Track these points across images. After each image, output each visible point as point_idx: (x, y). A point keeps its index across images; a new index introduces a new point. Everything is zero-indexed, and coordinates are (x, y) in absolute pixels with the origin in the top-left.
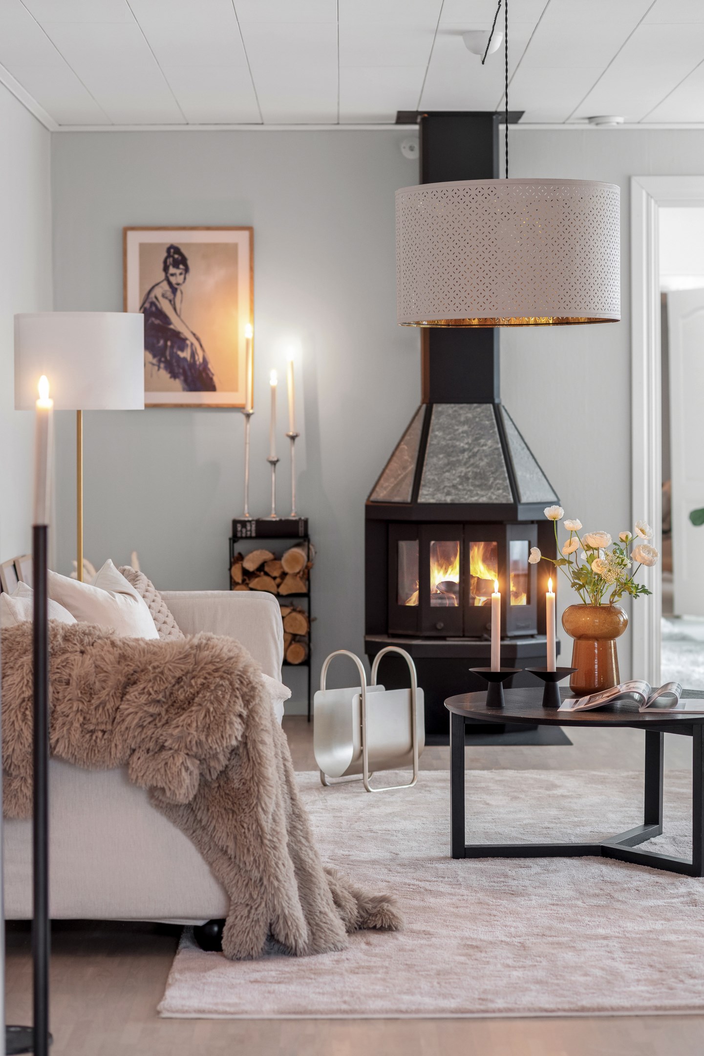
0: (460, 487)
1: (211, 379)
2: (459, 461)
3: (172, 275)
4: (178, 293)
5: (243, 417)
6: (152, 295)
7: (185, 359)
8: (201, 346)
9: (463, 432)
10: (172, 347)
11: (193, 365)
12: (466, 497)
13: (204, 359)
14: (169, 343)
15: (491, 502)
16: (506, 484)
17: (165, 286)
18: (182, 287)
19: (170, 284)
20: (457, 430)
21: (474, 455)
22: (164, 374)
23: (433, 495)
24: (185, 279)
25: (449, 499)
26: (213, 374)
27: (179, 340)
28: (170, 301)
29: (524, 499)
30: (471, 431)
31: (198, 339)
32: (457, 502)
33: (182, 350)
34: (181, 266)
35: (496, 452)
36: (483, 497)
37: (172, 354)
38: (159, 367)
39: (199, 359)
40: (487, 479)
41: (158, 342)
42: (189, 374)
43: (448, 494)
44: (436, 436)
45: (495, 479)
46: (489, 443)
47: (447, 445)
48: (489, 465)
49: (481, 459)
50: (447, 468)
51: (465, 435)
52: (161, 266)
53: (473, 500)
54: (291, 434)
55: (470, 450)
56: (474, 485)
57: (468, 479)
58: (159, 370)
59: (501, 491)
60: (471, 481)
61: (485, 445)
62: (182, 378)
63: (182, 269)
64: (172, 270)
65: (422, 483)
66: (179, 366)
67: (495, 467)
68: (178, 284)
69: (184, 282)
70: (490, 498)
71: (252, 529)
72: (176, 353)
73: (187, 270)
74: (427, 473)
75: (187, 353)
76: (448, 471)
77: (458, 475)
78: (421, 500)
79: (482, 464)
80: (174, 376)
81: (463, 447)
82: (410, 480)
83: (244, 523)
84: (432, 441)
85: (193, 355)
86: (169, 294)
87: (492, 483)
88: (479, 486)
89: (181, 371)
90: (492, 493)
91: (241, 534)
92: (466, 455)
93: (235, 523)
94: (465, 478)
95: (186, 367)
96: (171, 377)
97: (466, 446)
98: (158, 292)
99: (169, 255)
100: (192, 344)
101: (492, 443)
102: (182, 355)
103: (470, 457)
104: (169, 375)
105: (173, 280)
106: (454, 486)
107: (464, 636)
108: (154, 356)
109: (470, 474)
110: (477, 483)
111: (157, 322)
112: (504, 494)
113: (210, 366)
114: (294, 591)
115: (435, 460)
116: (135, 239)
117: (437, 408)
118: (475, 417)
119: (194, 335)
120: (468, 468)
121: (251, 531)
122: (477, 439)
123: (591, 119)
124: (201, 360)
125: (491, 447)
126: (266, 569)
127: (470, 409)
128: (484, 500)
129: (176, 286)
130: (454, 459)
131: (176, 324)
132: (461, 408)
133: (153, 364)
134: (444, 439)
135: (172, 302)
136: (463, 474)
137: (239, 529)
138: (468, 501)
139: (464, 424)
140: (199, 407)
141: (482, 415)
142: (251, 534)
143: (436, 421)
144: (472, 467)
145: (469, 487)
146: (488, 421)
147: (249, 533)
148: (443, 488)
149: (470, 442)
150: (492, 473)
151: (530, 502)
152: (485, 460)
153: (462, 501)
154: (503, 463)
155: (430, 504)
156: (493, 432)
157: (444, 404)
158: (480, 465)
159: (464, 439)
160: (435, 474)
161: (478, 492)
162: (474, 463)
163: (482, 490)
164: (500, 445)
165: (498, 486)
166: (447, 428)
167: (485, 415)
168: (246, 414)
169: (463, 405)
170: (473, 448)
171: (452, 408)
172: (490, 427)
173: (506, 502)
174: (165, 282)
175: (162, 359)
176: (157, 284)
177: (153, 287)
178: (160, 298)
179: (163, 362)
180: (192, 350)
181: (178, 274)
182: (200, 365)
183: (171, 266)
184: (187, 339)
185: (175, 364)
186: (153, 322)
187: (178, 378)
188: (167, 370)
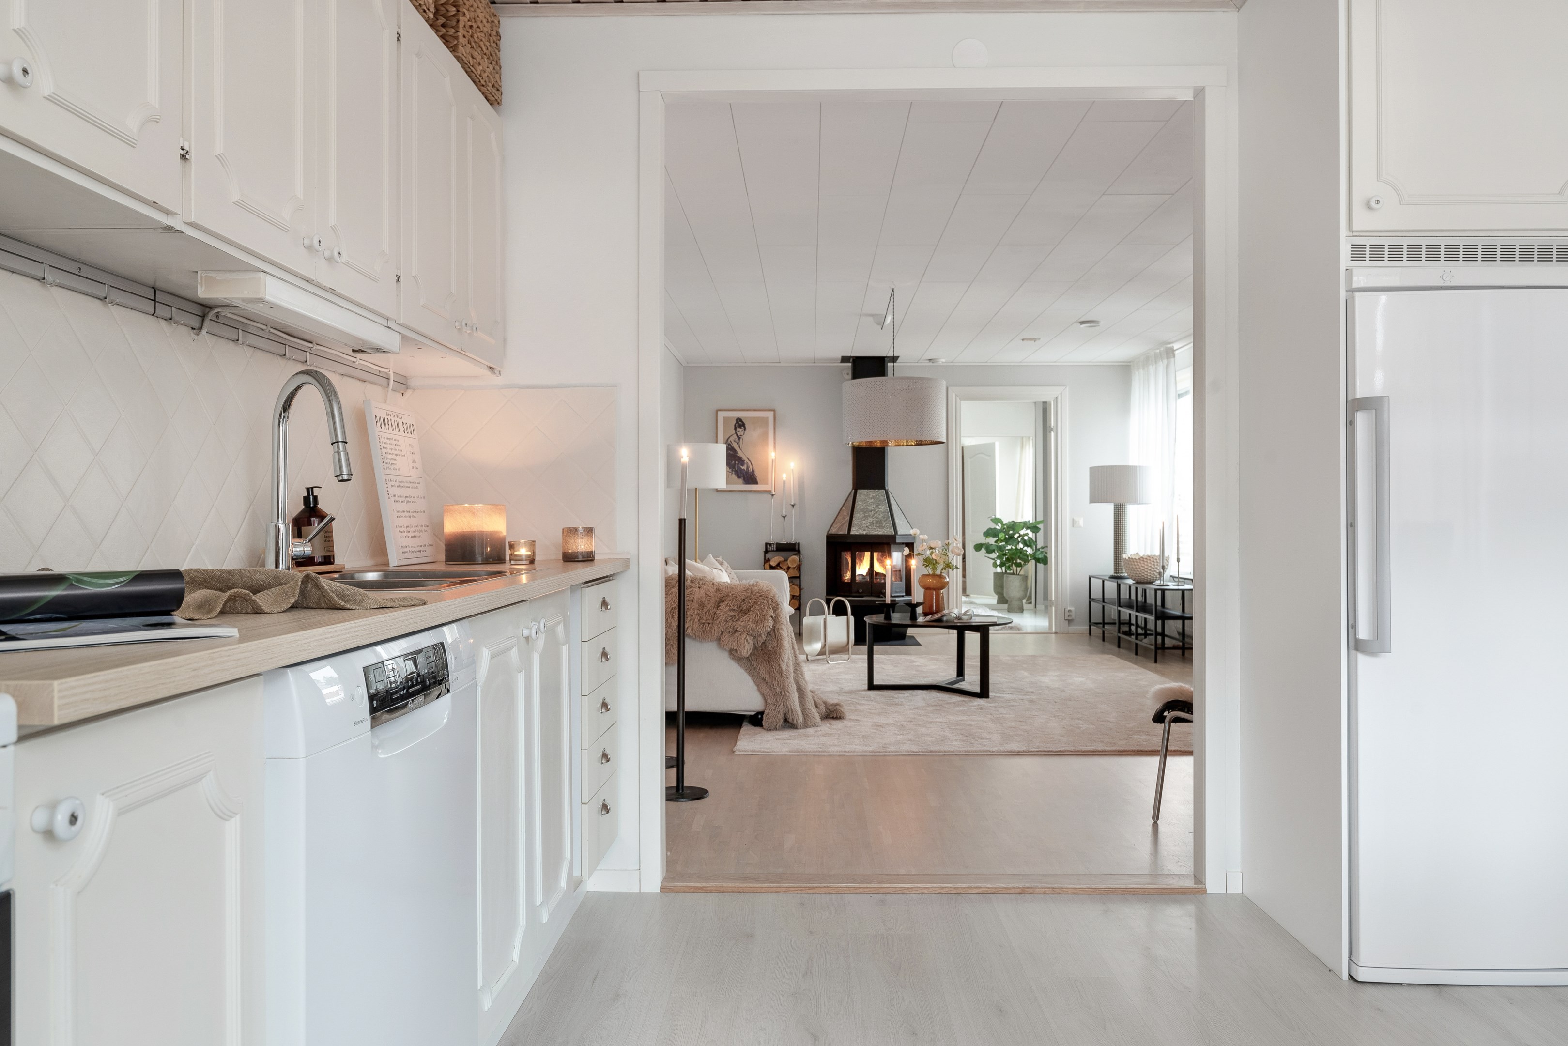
0: (870, 527)
1: (756, 479)
2: (869, 516)
3: (738, 431)
4: (741, 439)
5: (771, 496)
6: (729, 440)
7: (744, 469)
8: (751, 463)
9: (871, 502)
11: (747, 472)
12: (873, 532)
14: (737, 462)
15: (884, 534)
16: (891, 526)
17: (735, 436)
18: (742, 437)
19: (737, 435)
20: (869, 501)
21: (876, 513)
22: (734, 477)
23: (857, 531)
24: (744, 433)
25: (865, 533)
26: (757, 477)
27: (741, 461)
29: (899, 533)
30: (875, 502)
31: (750, 461)
32: (868, 534)
33: (743, 466)
34: (742, 427)
35: (887, 511)
36: (880, 532)
37: (738, 467)
38: (732, 473)
40: (882, 524)
41: (732, 462)
42: (746, 476)
43: (864, 530)
44: (859, 504)
45: (886, 524)
46: (883, 507)
47: (864, 508)
48: (883, 517)
49: (879, 515)
50: (864, 518)
52: (734, 427)
53: (876, 533)
54: (792, 504)
56: (876, 526)
57: (874, 523)
58: (732, 475)
59: (888, 529)
61: (881, 509)
62: (743, 478)
63: (743, 429)
64: (738, 429)
65: (853, 525)
66: (741, 473)
67: (886, 518)
68: (741, 436)
69: (744, 435)
70: (884, 532)
71: (774, 547)
72: (740, 467)
73: (745, 429)
74: (855, 521)
75: (745, 467)
76: (864, 520)
77: (869, 521)
78: (852, 533)
80: (739, 477)
81: (871, 509)
82: (847, 524)
83: (770, 545)
84: (857, 506)
85: (747, 468)
86: (737, 440)
88: (878, 527)
89: (742, 475)
90: (885, 530)
91: (769, 549)
92: (873, 513)
93: (766, 544)
94: (872, 523)
95: (745, 473)
97: (873, 509)
98: (732, 439)
99: (737, 422)
100: (747, 463)
101: (884, 507)
102: (742, 468)
103: (874, 514)
104: (737, 477)
105: (738, 433)
106: (867, 527)
107: (871, 596)
108: (730, 469)
109: (875, 521)
110: (878, 525)
111: (731, 453)
112: (890, 530)
113: (755, 473)
114: (793, 576)
115: (858, 515)
116: (721, 415)
117: (859, 491)
118: (876, 496)
119: (748, 459)
120: (873, 519)
122: (877, 506)
123: (930, 360)
124: (751, 470)
125: (884, 509)
126: (781, 565)
127: (874, 492)
130: (867, 514)
131: (740, 454)
132: (870, 492)
133: (729, 472)
134: (863, 505)
135: (738, 444)
136: (871, 521)
137: (768, 547)
138: (874, 534)
139: (871, 498)
140: (750, 491)
141: (879, 494)
142: (775, 549)
143: (859, 496)
144: (875, 518)
145: (874, 527)
146: (882, 497)
147: (773, 549)
148: (862, 528)
149: (874, 506)
150: (884, 521)
151: (902, 534)
152: (881, 515)
153: (871, 533)
154: (889, 516)
155: (856, 535)
156: (885, 502)
157: (862, 490)
158: (879, 517)
159: (871, 505)
160: (858, 521)
161: (878, 529)
162: (876, 516)
163: (880, 528)
164: (888, 508)
165: (888, 527)
166: (864, 500)
167: (881, 495)
168: (772, 494)
169: (871, 490)
170: (875, 510)
171: (866, 491)
172: (883, 500)
173: (891, 534)
174: (735, 435)
175: (734, 470)
176: (731, 436)
177: (730, 437)
178: (733, 442)
179: (736, 472)
180: (747, 465)
181: (741, 431)
182: (751, 472)
183: (738, 427)
184: (745, 461)
185: (739, 472)
186: (729, 453)
187: (741, 478)
188: (737, 475)
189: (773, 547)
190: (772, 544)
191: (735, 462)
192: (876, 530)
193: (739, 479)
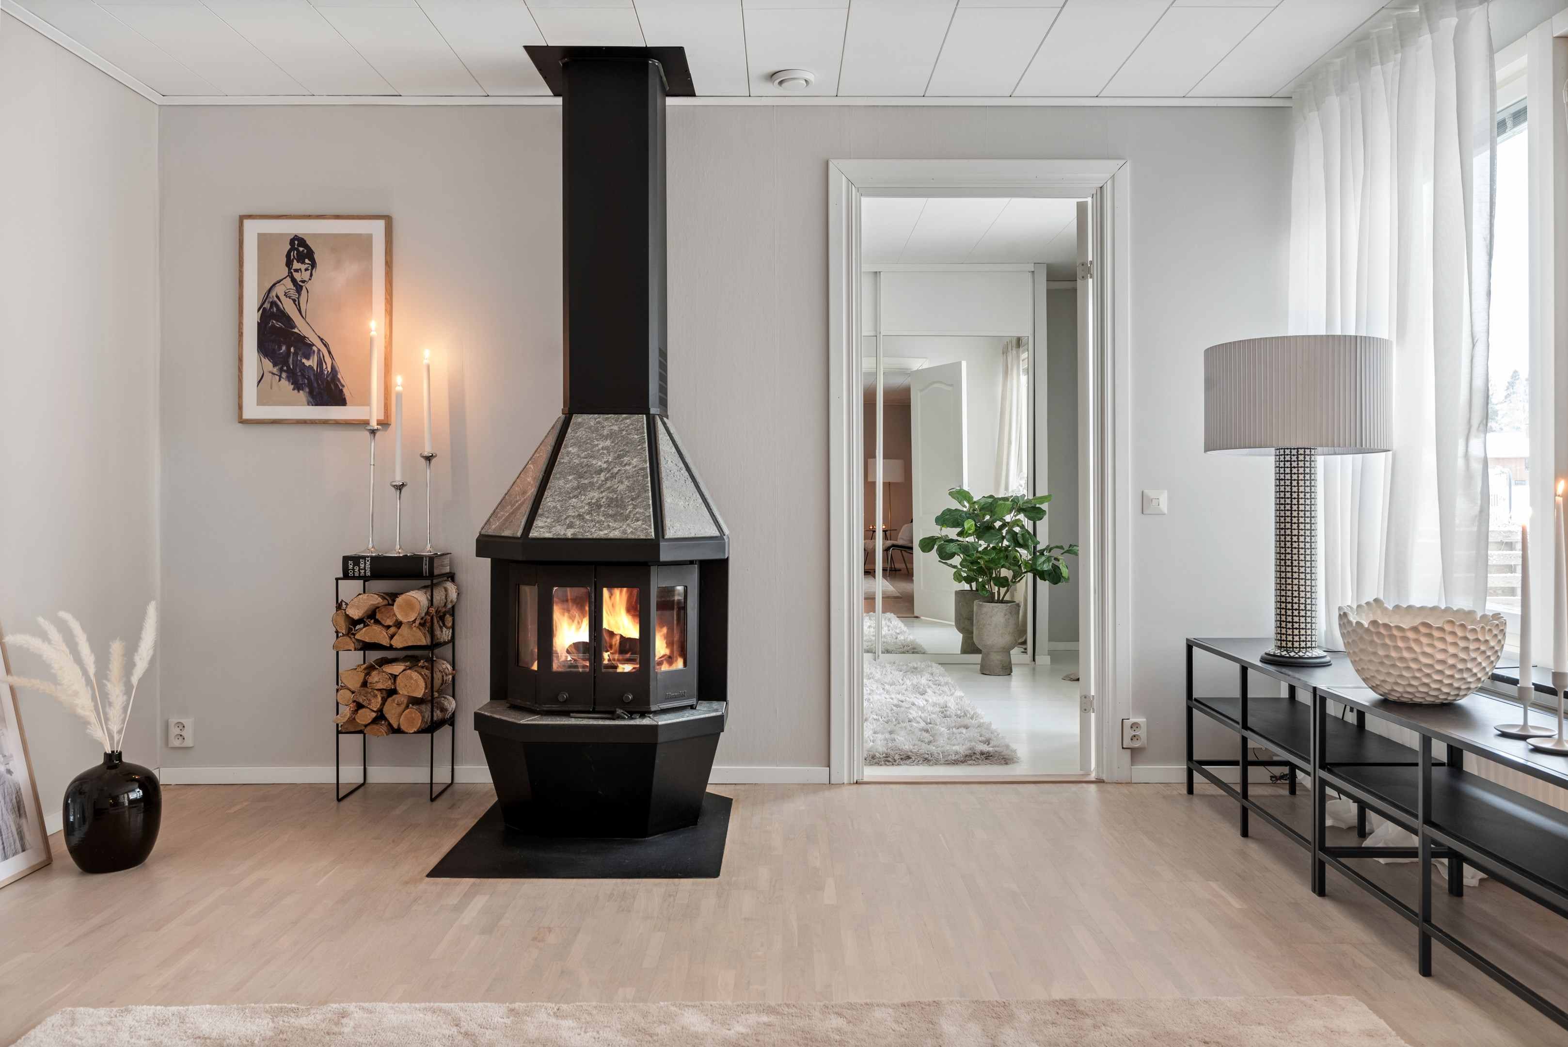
0: (587, 517)
1: (341, 391)
2: (592, 484)
3: (296, 271)
4: (304, 291)
5: (368, 433)
6: (273, 294)
7: (310, 367)
8: (330, 353)
9: (602, 448)
10: (296, 354)
11: (320, 374)
12: (593, 530)
13: (333, 367)
14: (292, 350)
15: (624, 536)
16: (648, 514)
17: (288, 282)
18: (308, 285)
19: (294, 280)
20: (597, 445)
21: (613, 476)
22: (286, 385)
23: (550, 528)
24: (311, 275)
25: (569, 534)
26: (343, 386)
27: (304, 346)
28: (294, 301)
29: (670, 534)
30: (614, 447)
31: (326, 345)
32: (580, 537)
33: (308, 358)
34: (307, 261)
35: (642, 473)
36: (615, 531)
37: (295, 362)
38: (280, 377)
39: (327, 368)
40: (624, 508)
41: (280, 348)
42: (315, 385)
43: (570, 526)
44: (570, 452)
45: (635, 507)
46: (635, 461)
47: (581, 464)
48: (630, 489)
49: (621, 482)
50: (576, 493)
51: (605, 451)
52: (284, 260)
53: (602, 534)
54: (426, 454)
55: (608, 470)
56: (606, 515)
57: (599, 508)
58: (280, 380)
59: (640, 523)
60: (603, 509)
61: (629, 464)
62: (307, 390)
63: (308, 264)
64: (296, 265)
65: (540, 511)
66: (303, 376)
67: (637, 491)
68: (303, 282)
69: (310, 279)
70: (624, 532)
71: (366, 567)
72: (301, 361)
73: (313, 265)
74: (548, 500)
75: (313, 361)
76: (576, 497)
77: (587, 501)
78: (534, 534)
79: (621, 487)
80: (298, 387)
81: (601, 466)
82: (526, 509)
83: (356, 559)
84: (563, 458)
85: (320, 363)
86: (293, 293)
87: (630, 512)
88: (612, 516)
89: (306, 381)
90: (628, 525)
91: (354, 573)
92: (602, 476)
93: (346, 559)
94: (596, 506)
95: (312, 377)
96: (294, 389)
97: (605, 466)
98: (280, 290)
99: (293, 248)
100: (319, 350)
101: (639, 462)
102: (307, 363)
103: (606, 479)
104: (291, 387)
105: (297, 276)
106: (580, 517)
107: (594, 712)
108: (275, 365)
109: (604, 500)
110: (610, 512)
111: (279, 325)
112: (644, 526)
113: (339, 376)
114: (410, 644)
115: (561, 482)
116: (252, 228)
117: (578, 419)
118: (621, 431)
119: (322, 340)
120: (602, 492)
121: (365, 569)
122: (619, 457)
123: (772, 76)
124: (329, 369)
125: (635, 467)
126: (378, 616)
127: (616, 421)
128: (615, 534)
129: (301, 283)
130: (586, 481)
131: (301, 327)
132: (607, 419)
133: (274, 374)
134: (579, 456)
135: (296, 302)
136: (594, 501)
137: (351, 567)
138: (595, 536)
139: (606, 437)
140: (325, 423)
141: (630, 427)
142: (365, 572)
143: (573, 434)
144: (608, 491)
145: (599, 518)
146: (637, 435)
147: (362, 571)
148: (566, 519)
149: (610, 460)
150: (632, 500)
151: (678, 537)
152: (626, 483)
153: (587, 536)
154: (648, 486)
155: (545, 539)
156: (642, 448)
157: (585, 415)
158: (619, 489)
159: (603, 457)
160: (558, 501)
161: (610, 524)
162: (611, 487)
163: (615, 521)
164: (648, 464)
165: (638, 516)
166: (585, 443)
167: (635, 428)
168: (370, 430)
169: (610, 415)
170: (612, 468)
171: (595, 419)
172: (639, 442)
173: (644, 537)
174: (288, 279)
175: (285, 368)
176: (279, 282)
177: (274, 285)
178: (282, 298)
179: (285, 371)
180: (319, 357)
181: (303, 270)
182: (328, 375)
183: (295, 261)
184: (314, 345)
185: (299, 374)
186: (273, 325)
187: (303, 390)
188: (289, 381)
189: (362, 566)
190: (364, 558)
191: (288, 349)
192: (606, 524)
193: (296, 391)
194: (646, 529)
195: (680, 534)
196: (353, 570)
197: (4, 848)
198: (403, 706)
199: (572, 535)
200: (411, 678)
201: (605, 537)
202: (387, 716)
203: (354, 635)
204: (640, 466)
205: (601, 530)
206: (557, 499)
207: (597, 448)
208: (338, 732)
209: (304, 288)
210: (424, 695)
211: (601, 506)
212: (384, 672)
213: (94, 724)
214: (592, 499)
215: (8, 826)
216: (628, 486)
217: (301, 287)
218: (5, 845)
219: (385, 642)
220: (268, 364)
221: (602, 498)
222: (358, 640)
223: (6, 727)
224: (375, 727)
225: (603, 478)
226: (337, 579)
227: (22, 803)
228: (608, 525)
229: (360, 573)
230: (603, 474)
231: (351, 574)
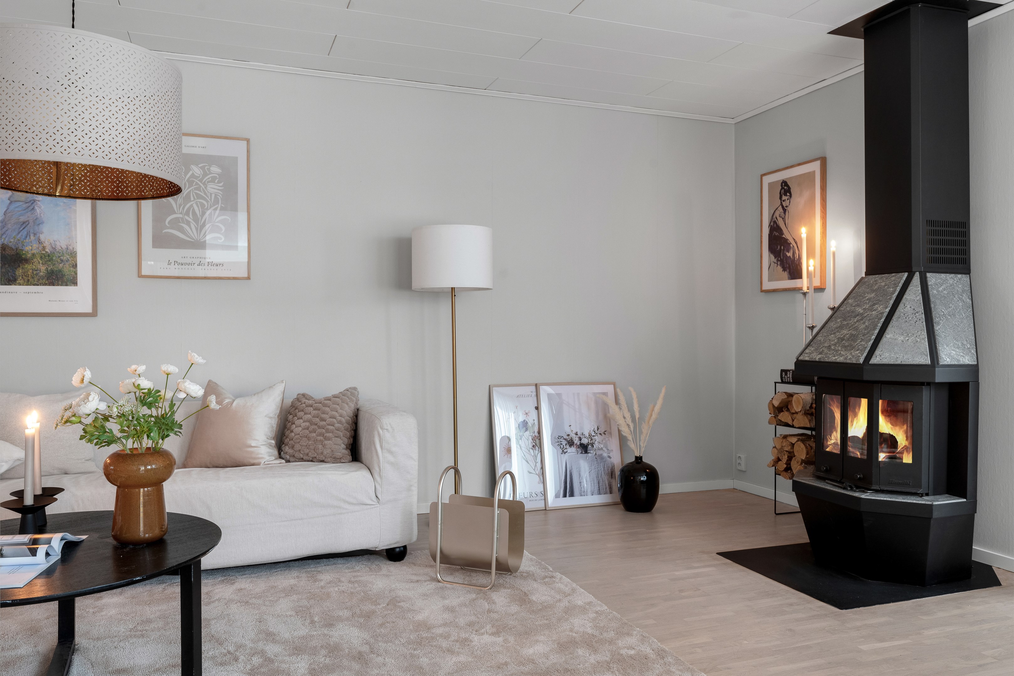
2: (848, 325)
3: (784, 201)
4: (787, 213)
5: (801, 295)
6: (774, 217)
7: (789, 258)
8: (797, 247)
9: (867, 300)
10: (784, 250)
11: (792, 260)
12: (831, 356)
13: (799, 256)
15: (845, 361)
16: (867, 347)
17: (780, 209)
18: (789, 209)
19: (783, 207)
21: (862, 319)
22: (780, 268)
23: (811, 354)
24: (790, 202)
27: (786, 244)
28: (783, 218)
29: (874, 360)
30: (874, 298)
31: (796, 243)
32: (822, 360)
33: (788, 252)
34: (788, 194)
35: (881, 316)
36: (842, 357)
37: (783, 255)
38: (777, 264)
40: (856, 341)
41: (777, 248)
42: (791, 268)
43: (821, 353)
45: (862, 340)
46: (880, 308)
47: (849, 312)
49: (864, 323)
50: (836, 331)
51: (867, 301)
52: (779, 195)
53: (833, 359)
54: (832, 306)
55: (862, 314)
56: (843, 346)
57: (843, 339)
58: (777, 266)
59: (858, 352)
60: (844, 342)
61: (875, 310)
62: (788, 270)
63: (789, 196)
64: (784, 198)
65: (813, 343)
66: (787, 262)
67: (869, 329)
68: (787, 207)
69: (789, 205)
70: (846, 358)
71: (790, 376)
72: (786, 254)
73: (791, 196)
74: (820, 335)
75: (791, 253)
76: (834, 333)
77: (838, 337)
78: (802, 357)
79: (862, 327)
80: (784, 270)
81: (860, 312)
83: (786, 372)
84: (843, 308)
85: (793, 254)
86: (782, 214)
87: (857, 344)
89: (788, 265)
90: (851, 353)
92: (856, 319)
93: (782, 371)
95: (790, 263)
96: (783, 271)
97: (862, 311)
98: (777, 214)
99: (782, 188)
100: (793, 246)
101: (883, 308)
102: (788, 255)
103: (857, 321)
104: (782, 269)
105: (784, 204)
106: (829, 347)
108: (775, 258)
109: (848, 336)
110: (846, 344)
111: (777, 234)
112: (859, 354)
113: (800, 261)
115: (833, 324)
116: (766, 181)
117: (869, 279)
118: (886, 285)
119: (794, 240)
120: (850, 330)
121: (789, 378)
122: (874, 304)
124: (797, 257)
125: (877, 312)
126: (789, 406)
127: (887, 279)
128: (841, 359)
129: (785, 208)
130: (846, 323)
131: (786, 235)
132: (882, 278)
133: (775, 263)
134: (851, 305)
135: (784, 219)
137: (784, 375)
138: (830, 360)
139: (874, 291)
140: (793, 290)
141: (892, 283)
142: (790, 380)
143: (857, 290)
144: (853, 330)
145: (838, 348)
146: (893, 288)
147: (789, 379)
148: (821, 348)
149: (867, 307)
150: (863, 336)
151: (883, 363)
152: (866, 324)
153: (826, 360)
154: (877, 326)
155: (806, 361)
156: (890, 298)
157: (871, 276)
158: (860, 328)
159: (864, 305)
160: (824, 336)
161: (842, 352)
162: (857, 326)
163: (845, 350)
164: (888, 310)
165: (860, 347)
166: (860, 296)
167: (895, 283)
168: (802, 293)
169: (885, 275)
170: (865, 313)
171: (875, 278)
172: (892, 293)
173: (855, 362)
174: (781, 206)
175: (779, 259)
176: (777, 209)
177: (775, 211)
178: (778, 218)
179: (780, 261)
180: (793, 251)
181: (786, 200)
182: (797, 260)
183: (783, 195)
184: (791, 243)
185: (785, 261)
186: (775, 235)
187: (786, 271)
188: (781, 266)
189: (788, 375)
190: (789, 371)
191: (781, 247)
192: (839, 352)
193: (784, 272)
194: (859, 356)
195: (885, 361)
196: (785, 378)
197: (599, 489)
198: (799, 463)
199: (819, 359)
200: (800, 447)
201: (835, 361)
202: (792, 468)
203: (778, 416)
204: (881, 311)
205: (834, 356)
206: (824, 335)
207: (865, 299)
208: (776, 474)
209: (787, 210)
210: (806, 458)
211: (844, 339)
212: (788, 441)
213: (631, 441)
214: (842, 335)
215: (604, 480)
216: (866, 326)
217: (786, 210)
218: (600, 488)
219: (790, 423)
220: (772, 257)
221: (848, 334)
222: (779, 420)
223: (612, 438)
224: (785, 473)
225: (855, 321)
226: (775, 383)
227: (614, 472)
228: (840, 353)
229: (788, 380)
230: (858, 317)
231: (784, 380)
